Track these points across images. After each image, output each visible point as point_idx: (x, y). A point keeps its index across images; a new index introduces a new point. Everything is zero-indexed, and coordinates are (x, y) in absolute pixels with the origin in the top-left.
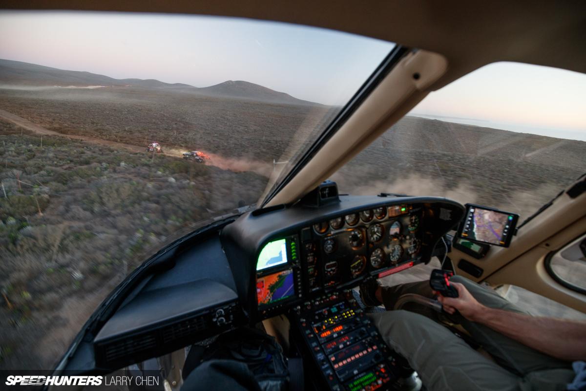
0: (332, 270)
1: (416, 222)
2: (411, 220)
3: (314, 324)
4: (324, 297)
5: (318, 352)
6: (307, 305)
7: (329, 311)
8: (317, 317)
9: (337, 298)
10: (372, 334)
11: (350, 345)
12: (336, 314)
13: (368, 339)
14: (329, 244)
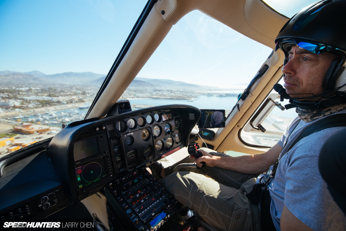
0: (132, 156)
1: (178, 124)
2: (175, 123)
3: (123, 192)
4: (129, 175)
5: (127, 209)
6: (117, 182)
7: (133, 183)
8: (125, 188)
9: (137, 173)
10: (161, 190)
11: (148, 199)
12: (137, 183)
13: (159, 193)
14: (129, 139)
